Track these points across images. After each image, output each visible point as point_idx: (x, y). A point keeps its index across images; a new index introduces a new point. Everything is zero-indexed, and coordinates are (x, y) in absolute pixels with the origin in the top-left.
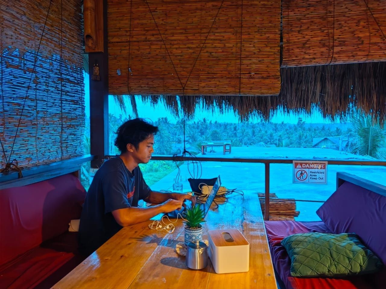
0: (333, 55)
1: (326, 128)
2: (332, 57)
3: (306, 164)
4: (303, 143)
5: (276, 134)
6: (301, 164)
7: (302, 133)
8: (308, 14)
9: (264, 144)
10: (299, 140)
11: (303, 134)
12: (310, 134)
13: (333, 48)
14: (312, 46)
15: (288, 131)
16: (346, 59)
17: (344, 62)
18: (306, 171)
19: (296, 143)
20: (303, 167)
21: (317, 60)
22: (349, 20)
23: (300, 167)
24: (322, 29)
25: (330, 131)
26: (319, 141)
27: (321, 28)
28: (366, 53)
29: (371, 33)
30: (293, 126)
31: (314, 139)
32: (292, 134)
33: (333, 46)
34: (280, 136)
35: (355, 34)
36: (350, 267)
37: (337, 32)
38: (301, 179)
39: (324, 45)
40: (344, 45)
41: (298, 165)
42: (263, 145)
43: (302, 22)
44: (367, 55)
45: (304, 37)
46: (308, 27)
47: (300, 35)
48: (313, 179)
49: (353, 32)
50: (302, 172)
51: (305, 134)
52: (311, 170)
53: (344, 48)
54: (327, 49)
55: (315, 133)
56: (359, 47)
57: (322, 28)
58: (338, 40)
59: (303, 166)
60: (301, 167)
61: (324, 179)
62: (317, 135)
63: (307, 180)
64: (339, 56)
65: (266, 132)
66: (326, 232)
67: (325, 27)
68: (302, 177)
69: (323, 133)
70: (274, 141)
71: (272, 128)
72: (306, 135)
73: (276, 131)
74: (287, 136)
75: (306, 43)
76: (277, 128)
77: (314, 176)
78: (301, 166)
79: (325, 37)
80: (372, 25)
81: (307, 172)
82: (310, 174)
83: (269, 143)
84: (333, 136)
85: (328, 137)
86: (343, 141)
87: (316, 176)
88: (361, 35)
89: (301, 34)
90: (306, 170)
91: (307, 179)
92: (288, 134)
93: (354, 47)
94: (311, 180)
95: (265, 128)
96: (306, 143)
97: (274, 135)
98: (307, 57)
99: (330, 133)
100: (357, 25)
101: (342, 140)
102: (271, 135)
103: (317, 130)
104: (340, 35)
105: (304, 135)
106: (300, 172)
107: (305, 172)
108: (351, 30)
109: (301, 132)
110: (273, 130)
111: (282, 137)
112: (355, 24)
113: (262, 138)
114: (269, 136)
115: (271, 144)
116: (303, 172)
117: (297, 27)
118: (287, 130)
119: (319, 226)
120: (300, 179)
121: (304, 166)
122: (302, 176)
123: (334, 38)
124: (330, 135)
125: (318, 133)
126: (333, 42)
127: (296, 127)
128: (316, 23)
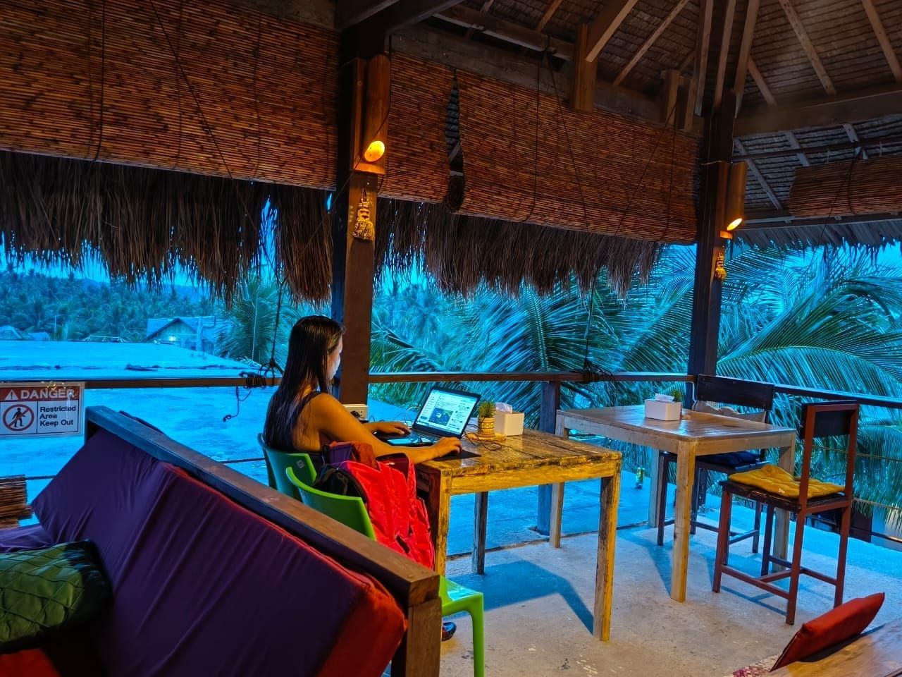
0: (100, 141)
1: (181, 296)
2: (99, 146)
3: (31, 390)
4: (123, 329)
5: (53, 304)
6: (18, 391)
7: (121, 306)
8: (42, 32)
9: (15, 332)
10: (114, 323)
11: (124, 310)
12: (142, 307)
13: (101, 127)
14: (49, 111)
15: (85, 300)
16: (131, 155)
17: (128, 162)
18: (29, 406)
19: (106, 330)
20: (22, 397)
21: (63, 145)
22: (138, 73)
23: (15, 398)
24: (75, 76)
25: (187, 303)
26: (162, 326)
27: (72, 74)
28: (174, 151)
29: (184, 113)
30: (99, 287)
31: (151, 321)
32: (96, 306)
33: (101, 122)
34: (63, 311)
35: (150, 107)
36: (43, 618)
37: (111, 92)
38: (15, 426)
39: (79, 115)
40: (126, 126)
41: (10, 394)
42: (12, 333)
43: (23, 46)
44: (177, 157)
45: (28, 85)
46: (41, 64)
47: (18, 77)
48: (47, 424)
49: (146, 101)
50: (19, 409)
51: (129, 309)
52: (42, 404)
53: (127, 132)
54: (86, 127)
55: (154, 306)
56: (157, 137)
57: (76, 74)
58: (111, 110)
59: (22, 394)
60: (17, 399)
61: (75, 422)
62: (159, 311)
63: (32, 429)
64: (114, 148)
65: (23, 298)
66: (44, 546)
67: (83, 73)
68: (19, 422)
69: (172, 307)
70: (45, 323)
71: (42, 288)
72: (133, 312)
73: (51, 296)
74: (83, 312)
75: (33, 100)
76: (55, 291)
77: (50, 416)
78: (19, 395)
79: (82, 96)
80: (184, 96)
81: (32, 409)
82: (40, 414)
83: (32, 328)
84: (193, 316)
85: (182, 318)
86: (204, 327)
87: (55, 416)
88: (162, 112)
89: (22, 74)
90: (32, 405)
91: (32, 425)
92: (84, 305)
93: (147, 133)
94: (42, 429)
95: (19, 288)
96: (132, 330)
97: (45, 307)
98: (38, 133)
99: (188, 309)
100: (154, 89)
101: (202, 324)
102: (38, 307)
103: (160, 300)
104: (116, 101)
105: (126, 309)
106: (15, 410)
107: (28, 409)
108: (144, 96)
109: (120, 303)
110: (44, 294)
111: (70, 314)
112: (151, 86)
113: (9, 314)
114: (31, 309)
115: (37, 330)
116: (23, 410)
117: (10, 55)
118: (82, 296)
119: (32, 534)
120: (13, 426)
121: (25, 394)
122: (21, 420)
123: (102, 104)
124: (188, 312)
125: (162, 308)
126: (102, 114)
127: (106, 289)
128: (60, 59)
